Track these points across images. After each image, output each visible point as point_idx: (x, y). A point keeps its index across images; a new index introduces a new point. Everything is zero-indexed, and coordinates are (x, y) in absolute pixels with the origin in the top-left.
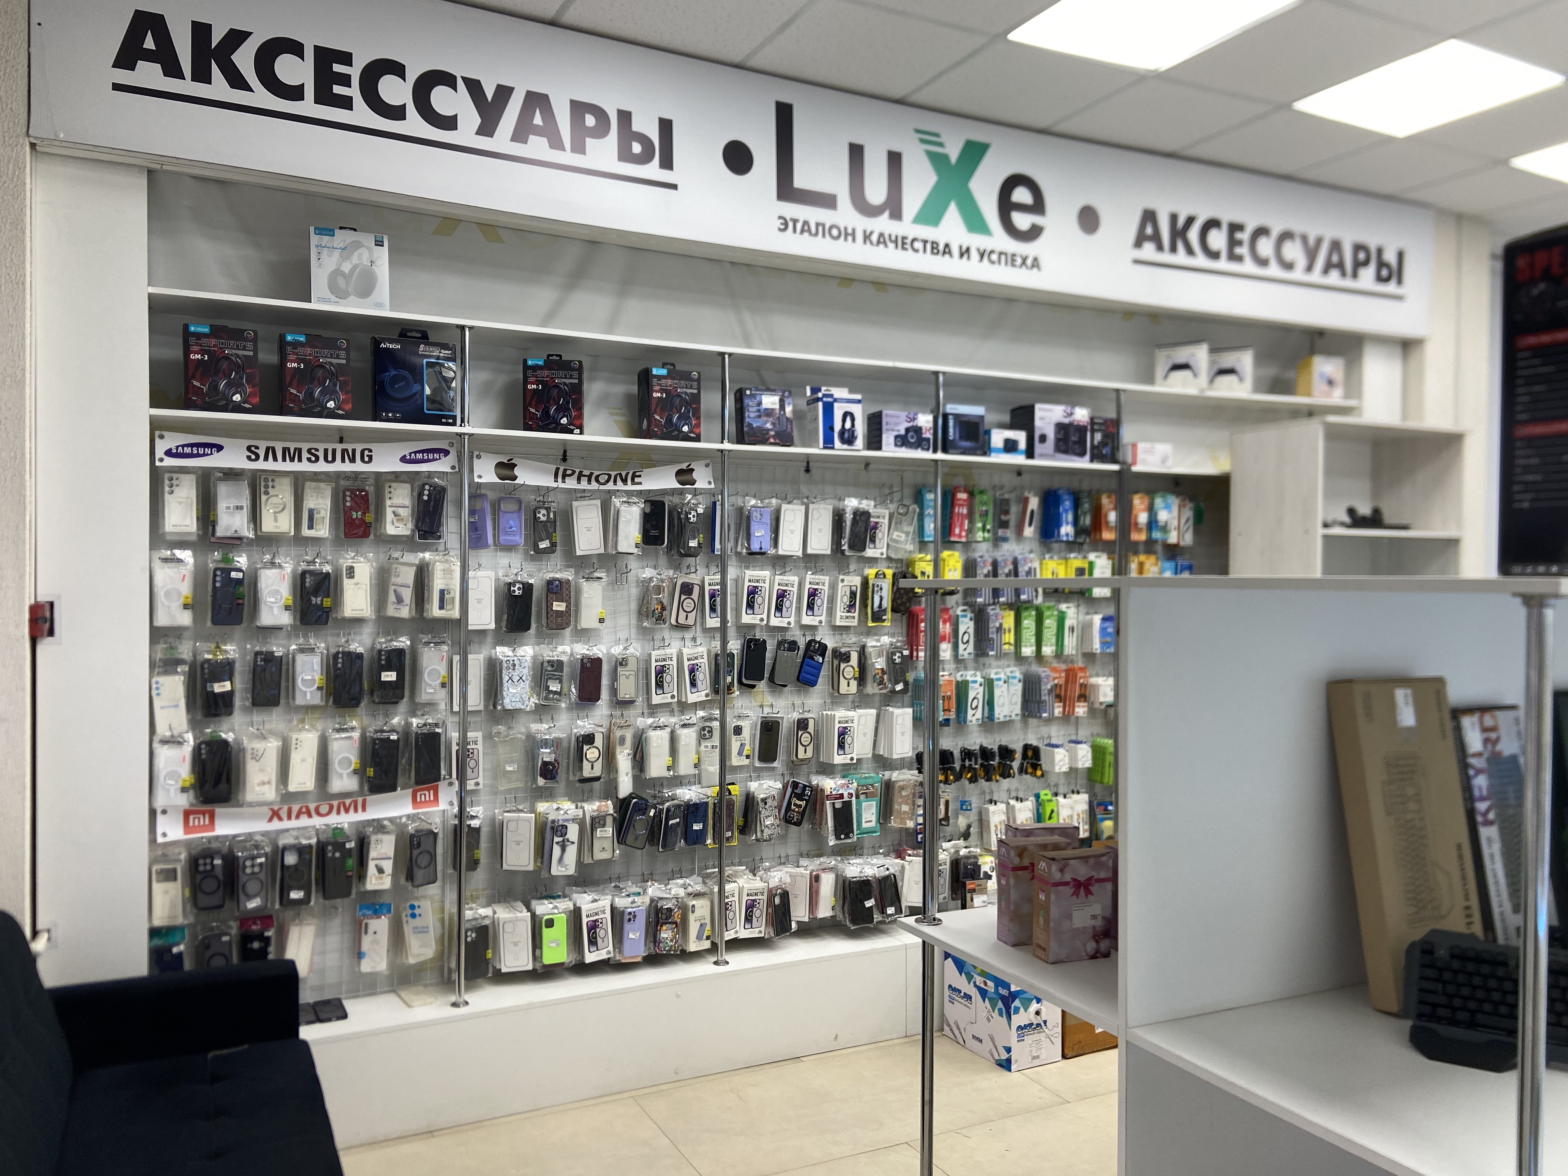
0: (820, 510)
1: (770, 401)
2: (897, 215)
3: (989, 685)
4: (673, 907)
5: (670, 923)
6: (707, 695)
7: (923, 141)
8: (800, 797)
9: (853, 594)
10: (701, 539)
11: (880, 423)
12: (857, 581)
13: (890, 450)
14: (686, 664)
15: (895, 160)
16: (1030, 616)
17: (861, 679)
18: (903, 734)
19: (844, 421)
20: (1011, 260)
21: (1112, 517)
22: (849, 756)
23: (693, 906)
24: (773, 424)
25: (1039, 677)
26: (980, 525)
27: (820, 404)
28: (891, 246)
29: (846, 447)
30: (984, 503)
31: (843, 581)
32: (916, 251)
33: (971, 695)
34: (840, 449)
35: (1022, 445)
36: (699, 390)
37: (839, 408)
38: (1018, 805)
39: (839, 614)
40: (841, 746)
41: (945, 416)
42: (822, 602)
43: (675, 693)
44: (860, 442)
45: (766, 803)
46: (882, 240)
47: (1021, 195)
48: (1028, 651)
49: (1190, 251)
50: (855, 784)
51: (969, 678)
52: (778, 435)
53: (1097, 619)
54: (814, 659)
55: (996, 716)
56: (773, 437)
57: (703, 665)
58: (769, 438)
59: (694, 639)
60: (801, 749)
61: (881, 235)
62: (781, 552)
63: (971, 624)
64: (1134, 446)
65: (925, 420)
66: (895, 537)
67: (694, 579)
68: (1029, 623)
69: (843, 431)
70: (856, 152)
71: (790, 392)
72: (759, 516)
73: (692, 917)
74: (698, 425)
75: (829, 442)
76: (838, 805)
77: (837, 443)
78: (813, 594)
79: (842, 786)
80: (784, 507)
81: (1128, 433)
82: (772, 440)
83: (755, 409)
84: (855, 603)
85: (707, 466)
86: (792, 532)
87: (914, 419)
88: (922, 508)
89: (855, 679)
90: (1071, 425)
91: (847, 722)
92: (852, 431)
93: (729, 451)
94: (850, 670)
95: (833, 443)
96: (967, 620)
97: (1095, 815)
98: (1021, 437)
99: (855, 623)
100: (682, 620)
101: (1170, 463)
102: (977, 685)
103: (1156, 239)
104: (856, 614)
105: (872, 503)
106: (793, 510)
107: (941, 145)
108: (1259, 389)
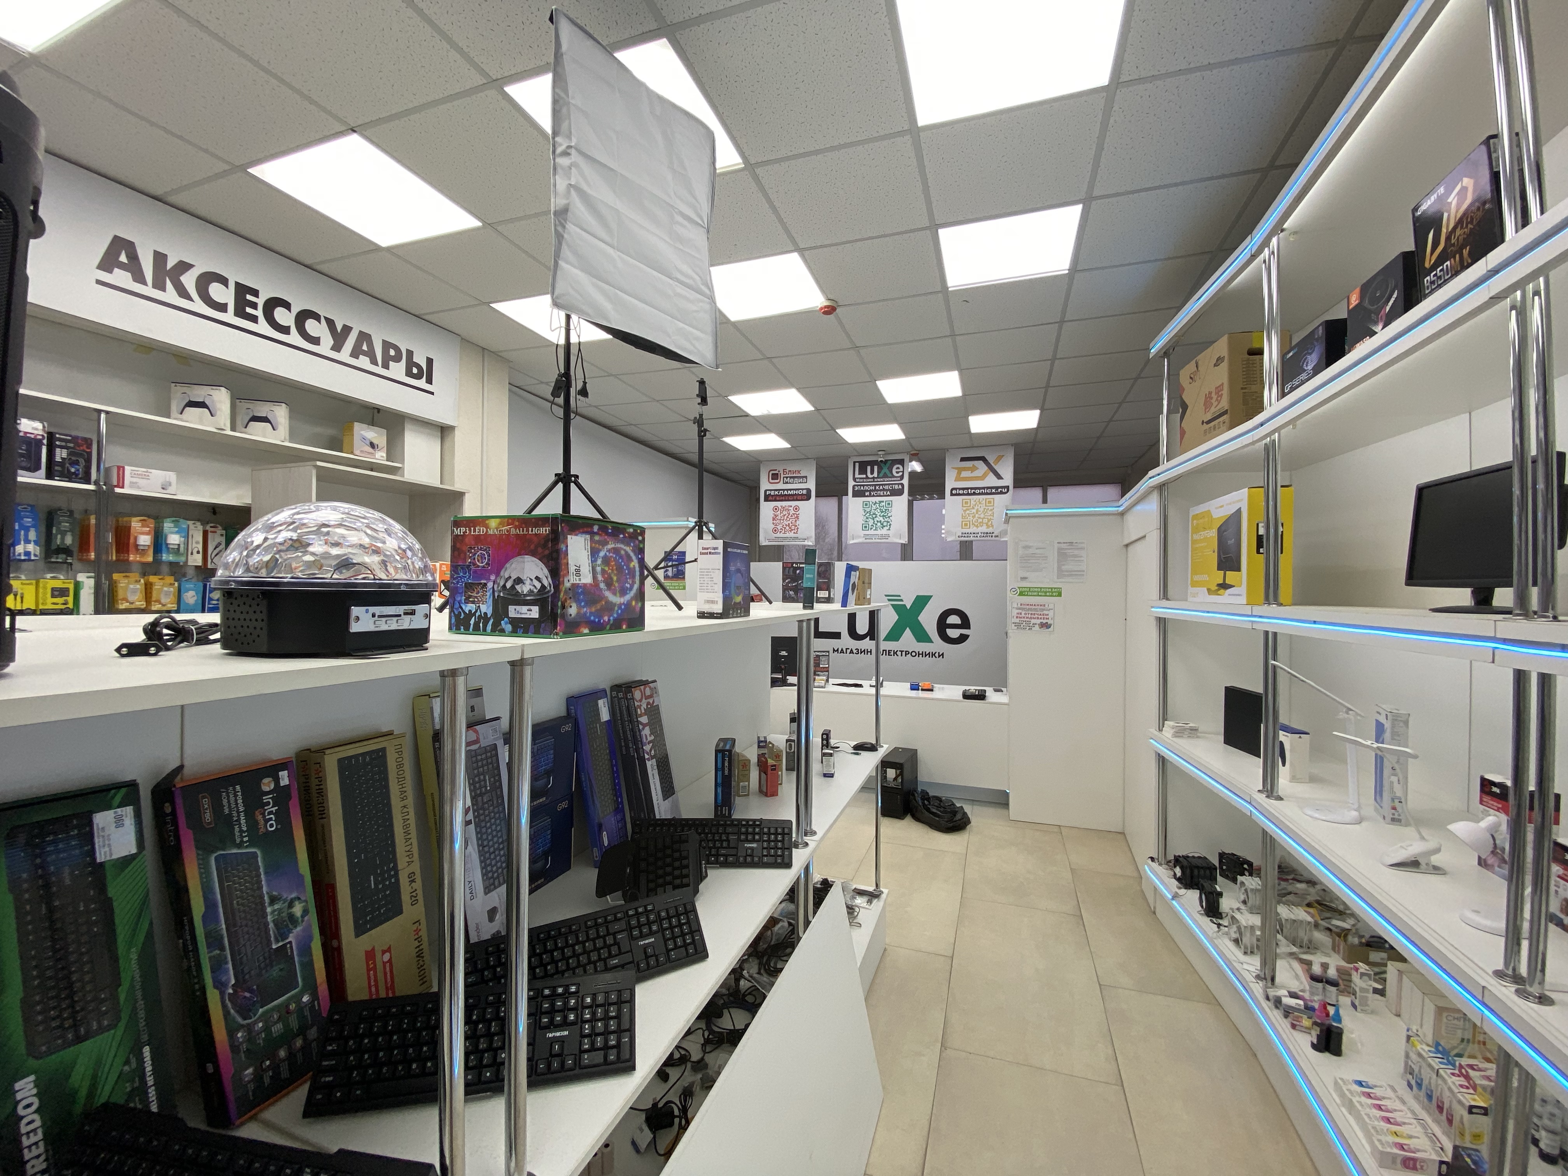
64: (121, 469)
101: (172, 490)
108: (292, 437)
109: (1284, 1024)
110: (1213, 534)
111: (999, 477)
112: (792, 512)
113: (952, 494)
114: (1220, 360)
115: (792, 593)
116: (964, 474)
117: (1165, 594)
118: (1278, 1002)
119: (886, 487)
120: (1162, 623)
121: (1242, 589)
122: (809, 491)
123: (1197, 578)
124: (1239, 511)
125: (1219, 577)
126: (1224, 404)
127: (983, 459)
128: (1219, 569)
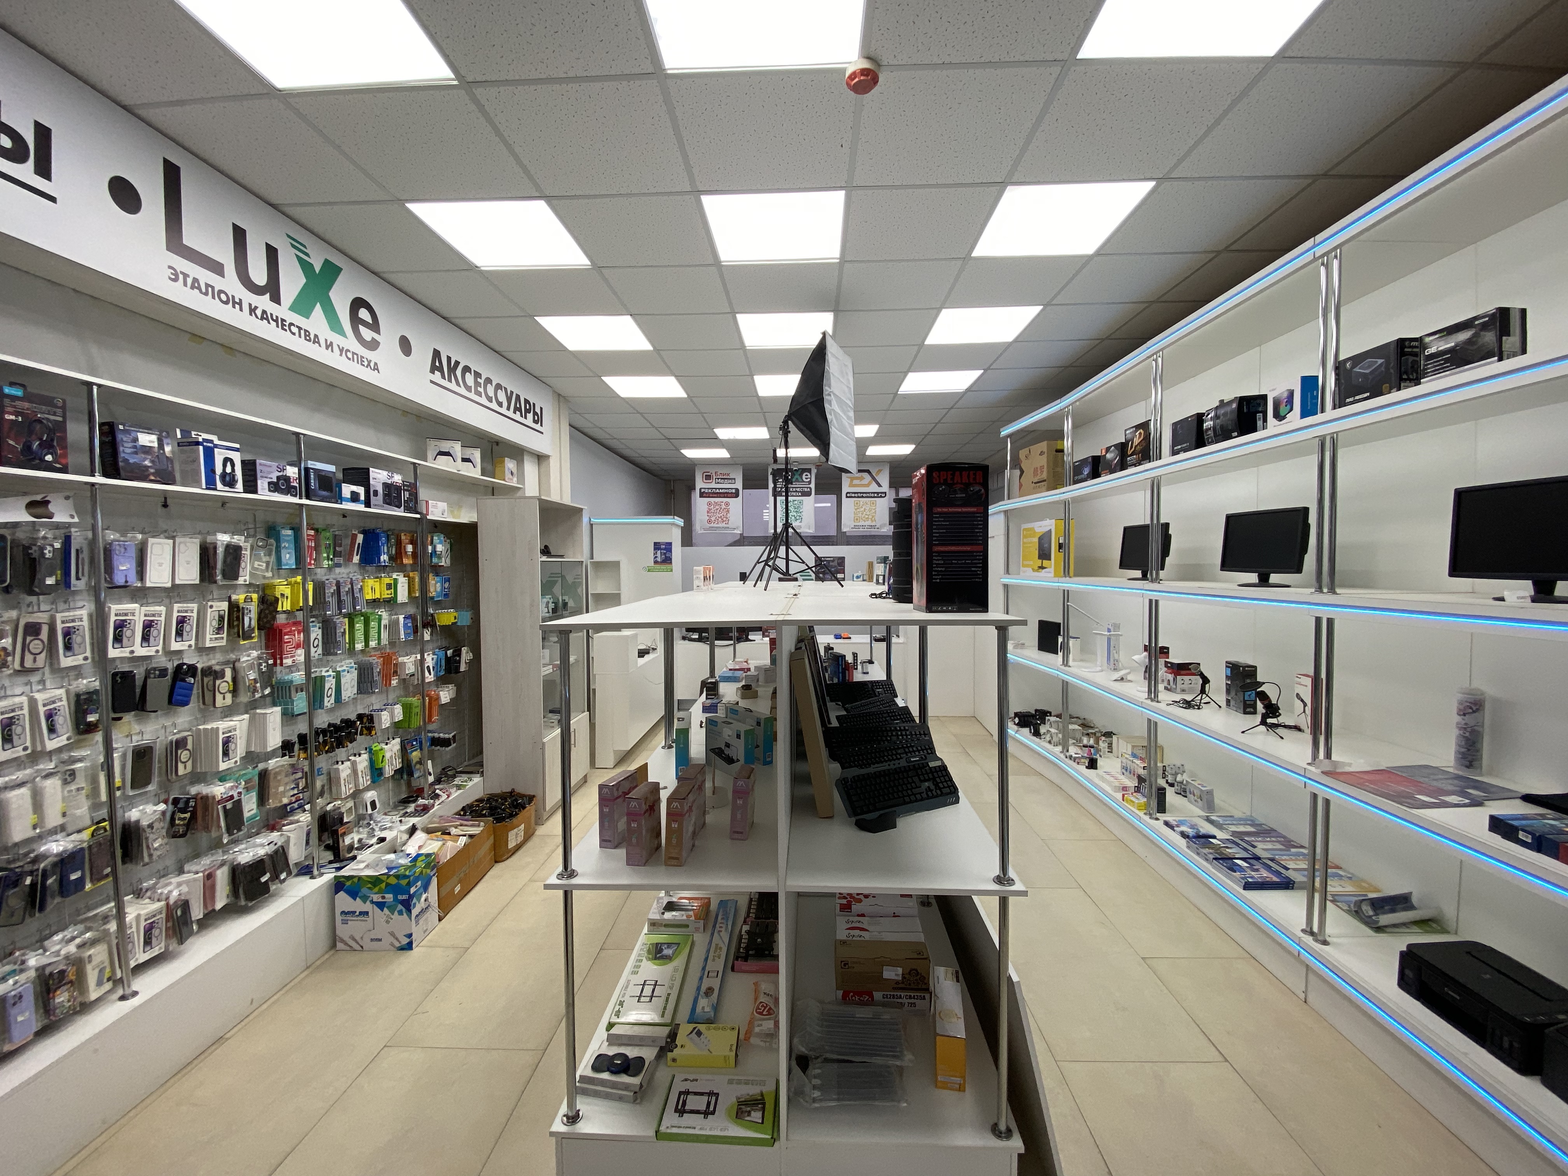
0: (188, 544)
1: (147, 439)
2: (276, 299)
3: (338, 677)
4: (64, 968)
5: (64, 984)
6: (68, 739)
7: (293, 246)
8: (183, 811)
9: (221, 618)
10: (59, 576)
11: (255, 470)
12: (224, 606)
13: (264, 493)
14: (42, 710)
15: (272, 253)
16: (360, 620)
17: (235, 692)
18: (274, 730)
19: (225, 466)
20: (361, 360)
21: (410, 548)
22: (233, 761)
23: (90, 956)
24: (152, 461)
25: (371, 664)
26: (325, 555)
27: (201, 448)
28: (273, 324)
29: (227, 489)
30: (326, 539)
31: (211, 607)
32: (294, 334)
33: (327, 686)
34: (221, 490)
35: (362, 498)
36: (64, 417)
37: (219, 454)
38: (358, 759)
39: (208, 636)
40: (226, 753)
41: (307, 470)
42: (191, 629)
43: (28, 744)
44: (240, 486)
45: (152, 828)
46: (264, 316)
47: (364, 314)
48: (359, 646)
49: (458, 384)
50: (243, 783)
51: (323, 674)
52: (158, 473)
53: (401, 618)
54: (185, 681)
55: (343, 698)
56: (153, 474)
57: (62, 708)
58: (149, 475)
59: (42, 682)
60: (180, 766)
61: (264, 312)
62: (148, 584)
63: (320, 632)
64: (427, 502)
65: (292, 472)
66: (256, 566)
67: (41, 618)
68: (359, 626)
69: (224, 475)
70: (239, 235)
71: (168, 433)
72: (123, 550)
73: (89, 968)
74: (65, 456)
75: (211, 484)
76: (229, 805)
77: (219, 486)
78: (181, 621)
79: (232, 788)
80: (151, 541)
81: (423, 494)
82: (152, 478)
83: (130, 445)
84: (223, 626)
85: (67, 498)
86: (160, 565)
87: (284, 470)
88: (278, 541)
89: (230, 691)
90: (392, 484)
91: (230, 731)
92: (233, 475)
93: (101, 485)
94: (224, 685)
95: (215, 484)
96: (316, 629)
97: (406, 750)
98: (361, 490)
99: (224, 643)
100: (28, 664)
101: (446, 514)
102: (331, 678)
103: (441, 370)
104: (225, 635)
105: (243, 538)
106: (159, 544)
107: (307, 255)
108: (483, 473)
109: (1075, 765)
110: (1036, 540)
111: (880, 486)
112: (723, 507)
113: (847, 497)
114: (1042, 453)
115: (821, 575)
116: (856, 482)
117: (1007, 571)
118: (1071, 757)
119: (798, 490)
120: (1006, 587)
121: (1052, 570)
122: (737, 490)
123: (1026, 563)
124: (1050, 531)
125: (1039, 563)
126: (1044, 476)
127: (868, 472)
128: (1039, 558)
